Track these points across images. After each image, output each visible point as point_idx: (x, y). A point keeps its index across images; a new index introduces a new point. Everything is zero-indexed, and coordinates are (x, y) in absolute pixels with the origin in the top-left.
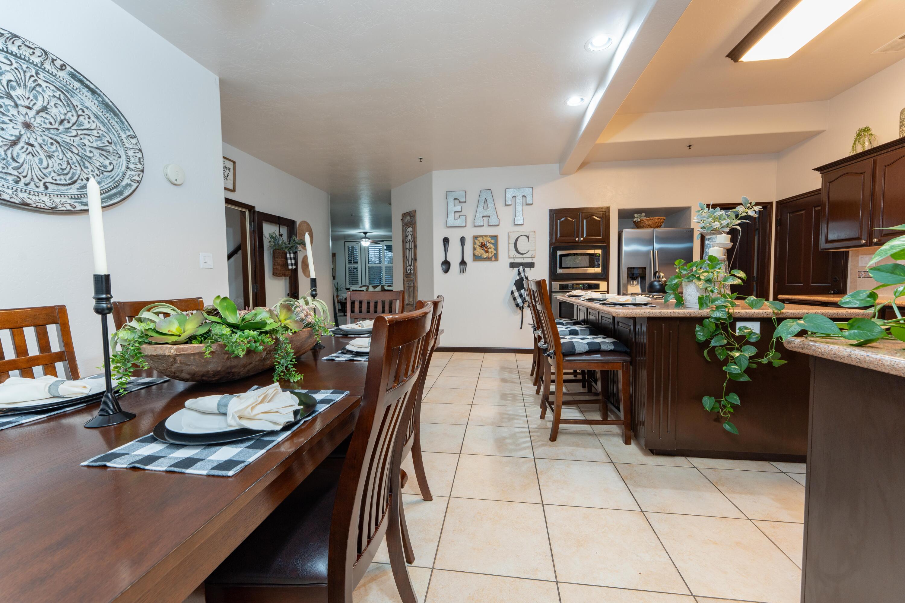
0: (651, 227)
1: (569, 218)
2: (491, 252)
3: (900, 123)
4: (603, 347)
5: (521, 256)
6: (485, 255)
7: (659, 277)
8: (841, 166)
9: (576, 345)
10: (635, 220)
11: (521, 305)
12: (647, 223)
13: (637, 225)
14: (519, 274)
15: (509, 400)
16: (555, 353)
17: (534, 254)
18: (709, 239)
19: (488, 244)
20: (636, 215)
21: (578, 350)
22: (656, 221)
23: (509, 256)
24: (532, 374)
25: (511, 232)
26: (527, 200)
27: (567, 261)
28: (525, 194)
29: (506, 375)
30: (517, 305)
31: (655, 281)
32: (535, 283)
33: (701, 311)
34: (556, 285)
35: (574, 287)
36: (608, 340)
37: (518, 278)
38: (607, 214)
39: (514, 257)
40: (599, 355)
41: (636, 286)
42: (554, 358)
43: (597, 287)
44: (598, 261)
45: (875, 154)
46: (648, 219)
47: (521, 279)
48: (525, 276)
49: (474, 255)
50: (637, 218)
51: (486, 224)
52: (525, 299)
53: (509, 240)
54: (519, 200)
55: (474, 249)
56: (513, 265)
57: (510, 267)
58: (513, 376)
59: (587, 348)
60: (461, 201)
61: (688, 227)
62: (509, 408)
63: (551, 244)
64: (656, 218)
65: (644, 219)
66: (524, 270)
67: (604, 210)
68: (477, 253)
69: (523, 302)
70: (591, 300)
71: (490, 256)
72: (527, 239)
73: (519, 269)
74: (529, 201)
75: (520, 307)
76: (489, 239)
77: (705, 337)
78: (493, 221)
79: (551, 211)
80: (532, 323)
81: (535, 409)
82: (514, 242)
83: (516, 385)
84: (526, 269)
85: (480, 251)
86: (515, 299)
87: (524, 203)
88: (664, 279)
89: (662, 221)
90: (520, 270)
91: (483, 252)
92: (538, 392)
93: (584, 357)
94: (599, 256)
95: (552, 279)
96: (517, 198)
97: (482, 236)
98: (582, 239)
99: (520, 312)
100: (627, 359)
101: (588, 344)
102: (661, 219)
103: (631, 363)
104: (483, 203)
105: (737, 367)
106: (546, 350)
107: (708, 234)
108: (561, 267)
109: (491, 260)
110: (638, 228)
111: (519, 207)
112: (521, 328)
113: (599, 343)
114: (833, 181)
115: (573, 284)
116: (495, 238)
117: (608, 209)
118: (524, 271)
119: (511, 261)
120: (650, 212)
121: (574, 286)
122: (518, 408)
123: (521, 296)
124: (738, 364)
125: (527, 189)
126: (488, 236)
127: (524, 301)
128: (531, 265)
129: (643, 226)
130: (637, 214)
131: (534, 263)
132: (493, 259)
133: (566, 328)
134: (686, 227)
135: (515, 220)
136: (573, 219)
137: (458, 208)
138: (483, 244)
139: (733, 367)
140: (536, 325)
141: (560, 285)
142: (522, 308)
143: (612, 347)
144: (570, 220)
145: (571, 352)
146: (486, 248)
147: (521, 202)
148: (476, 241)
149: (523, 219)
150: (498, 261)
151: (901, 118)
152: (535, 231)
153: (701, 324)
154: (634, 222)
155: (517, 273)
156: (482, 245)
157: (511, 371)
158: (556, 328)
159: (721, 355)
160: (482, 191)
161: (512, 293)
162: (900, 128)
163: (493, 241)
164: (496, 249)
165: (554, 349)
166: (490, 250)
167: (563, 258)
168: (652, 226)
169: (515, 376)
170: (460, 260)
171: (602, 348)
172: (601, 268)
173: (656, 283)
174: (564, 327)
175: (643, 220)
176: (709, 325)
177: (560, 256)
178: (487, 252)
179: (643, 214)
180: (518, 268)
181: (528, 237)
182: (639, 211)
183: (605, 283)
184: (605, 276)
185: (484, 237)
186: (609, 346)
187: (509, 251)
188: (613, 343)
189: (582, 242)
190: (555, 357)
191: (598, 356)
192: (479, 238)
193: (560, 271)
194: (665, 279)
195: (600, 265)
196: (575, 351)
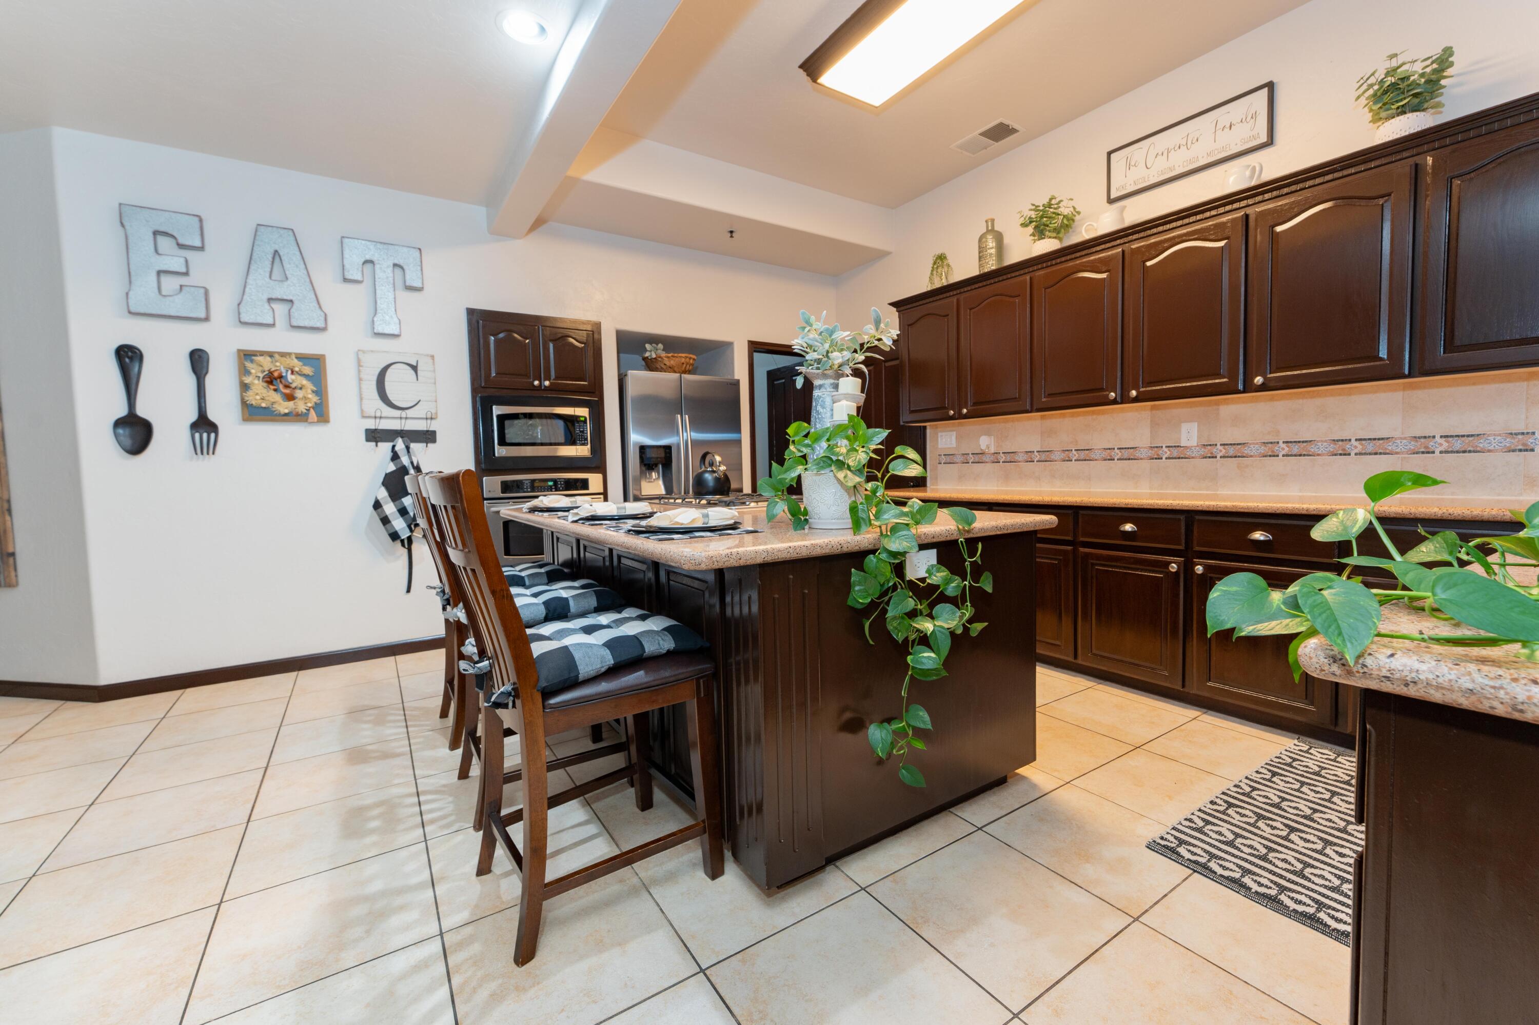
0: (675, 372)
1: (516, 335)
2: (305, 398)
3: (980, 253)
4: (650, 648)
5: (397, 413)
6: (284, 407)
7: (711, 465)
8: (921, 303)
9: (577, 656)
10: (647, 354)
11: (405, 534)
12: (668, 363)
13: (651, 365)
14: (395, 457)
15: (372, 831)
16: (516, 693)
17: (434, 411)
18: (820, 387)
19: (290, 377)
20: (648, 346)
21: (586, 668)
22: (683, 360)
23: (362, 411)
24: (444, 714)
25: (364, 352)
26: (408, 277)
27: (514, 431)
28: (401, 262)
29: (366, 734)
30: (394, 536)
31: (706, 471)
32: (437, 481)
33: (858, 538)
34: (492, 484)
35: (537, 488)
36: (656, 624)
37: (392, 467)
38: (596, 336)
39: (378, 414)
40: (641, 673)
41: (656, 482)
42: (514, 706)
43: (584, 484)
44: (583, 432)
45: (958, 291)
46: (670, 355)
47: (403, 471)
48: (412, 463)
49: (244, 404)
50: (651, 351)
51: (281, 322)
52: (414, 519)
53: (359, 371)
54: (384, 272)
55: (245, 387)
56: (374, 436)
57: (368, 440)
58: (389, 731)
59: (608, 659)
60: (181, 241)
61: (729, 377)
62: (372, 868)
63: (475, 391)
64: (683, 355)
65: (663, 354)
66: (408, 448)
67: (589, 328)
68: (253, 398)
69: (409, 527)
70: (593, 519)
71: (302, 408)
72: (412, 372)
73: (394, 447)
74: (413, 279)
75: (402, 541)
76: (297, 365)
77: (869, 595)
78: (306, 314)
79: (471, 312)
80: (437, 583)
81: (460, 837)
82: (375, 378)
83: (397, 761)
84: (413, 446)
85: (260, 394)
86: (385, 521)
87: (399, 283)
88: (723, 468)
89: (691, 361)
90: (397, 449)
91: (277, 397)
92: (464, 774)
93: (604, 686)
94: (585, 422)
95: (483, 470)
96: (377, 266)
97: (271, 355)
98: (547, 383)
99: (405, 551)
100: (706, 667)
101: (610, 645)
102: (690, 358)
103: (715, 675)
104: (268, 264)
105: (933, 655)
106: (484, 680)
107: (818, 376)
108: (502, 442)
109: (306, 421)
110: (651, 370)
111: (385, 293)
112: (408, 591)
113: (635, 637)
114: (913, 324)
115: (533, 481)
116: (316, 362)
117: (598, 326)
118: (408, 452)
119: (371, 424)
120: (672, 344)
121: (536, 484)
122: (404, 853)
123: (403, 512)
124: (935, 649)
125: (405, 250)
126: (289, 354)
127: (412, 525)
128: (428, 437)
129: (662, 368)
130: (651, 343)
131: (434, 433)
132: (313, 415)
133: (535, 595)
134: (726, 377)
135: (376, 324)
136: (527, 339)
137: (176, 264)
138: (276, 374)
139: (926, 655)
140: (447, 590)
141: (502, 482)
142: (408, 543)
143: (668, 644)
144: (519, 341)
145: (566, 680)
146: (287, 387)
147: (391, 279)
148: (248, 365)
149: (396, 320)
150: (329, 425)
151: (980, 247)
152: (433, 357)
153: (861, 568)
154: (645, 359)
155: (389, 455)
156: (271, 379)
157: (379, 715)
158: (510, 598)
159: (899, 631)
160: (262, 229)
161: (377, 505)
162: (980, 261)
163: (308, 370)
164: (321, 391)
165: (513, 678)
166: (299, 394)
167: (507, 423)
168: (676, 369)
169: (394, 731)
170: (193, 416)
171: (647, 650)
172: (589, 446)
173: (708, 477)
174: (528, 592)
175: (660, 357)
176: (876, 567)
177: (499, 417)
178: (290, 398)
179: (660, 346)
180: (390, 444)
181: (415, 368)
182: (654, 339)
183: (599, 476)
184: (597, 463)
185: (277, 356)
186: (661, 642)
187: (361, 399)
188: (667, 629)
189: (546, 389)
190: (518, 702)
191: (638, 677)
192: (260, 359)
193: (500, 451)
194: (725, 468)
195: (586, 439)
196: (577, 676)
